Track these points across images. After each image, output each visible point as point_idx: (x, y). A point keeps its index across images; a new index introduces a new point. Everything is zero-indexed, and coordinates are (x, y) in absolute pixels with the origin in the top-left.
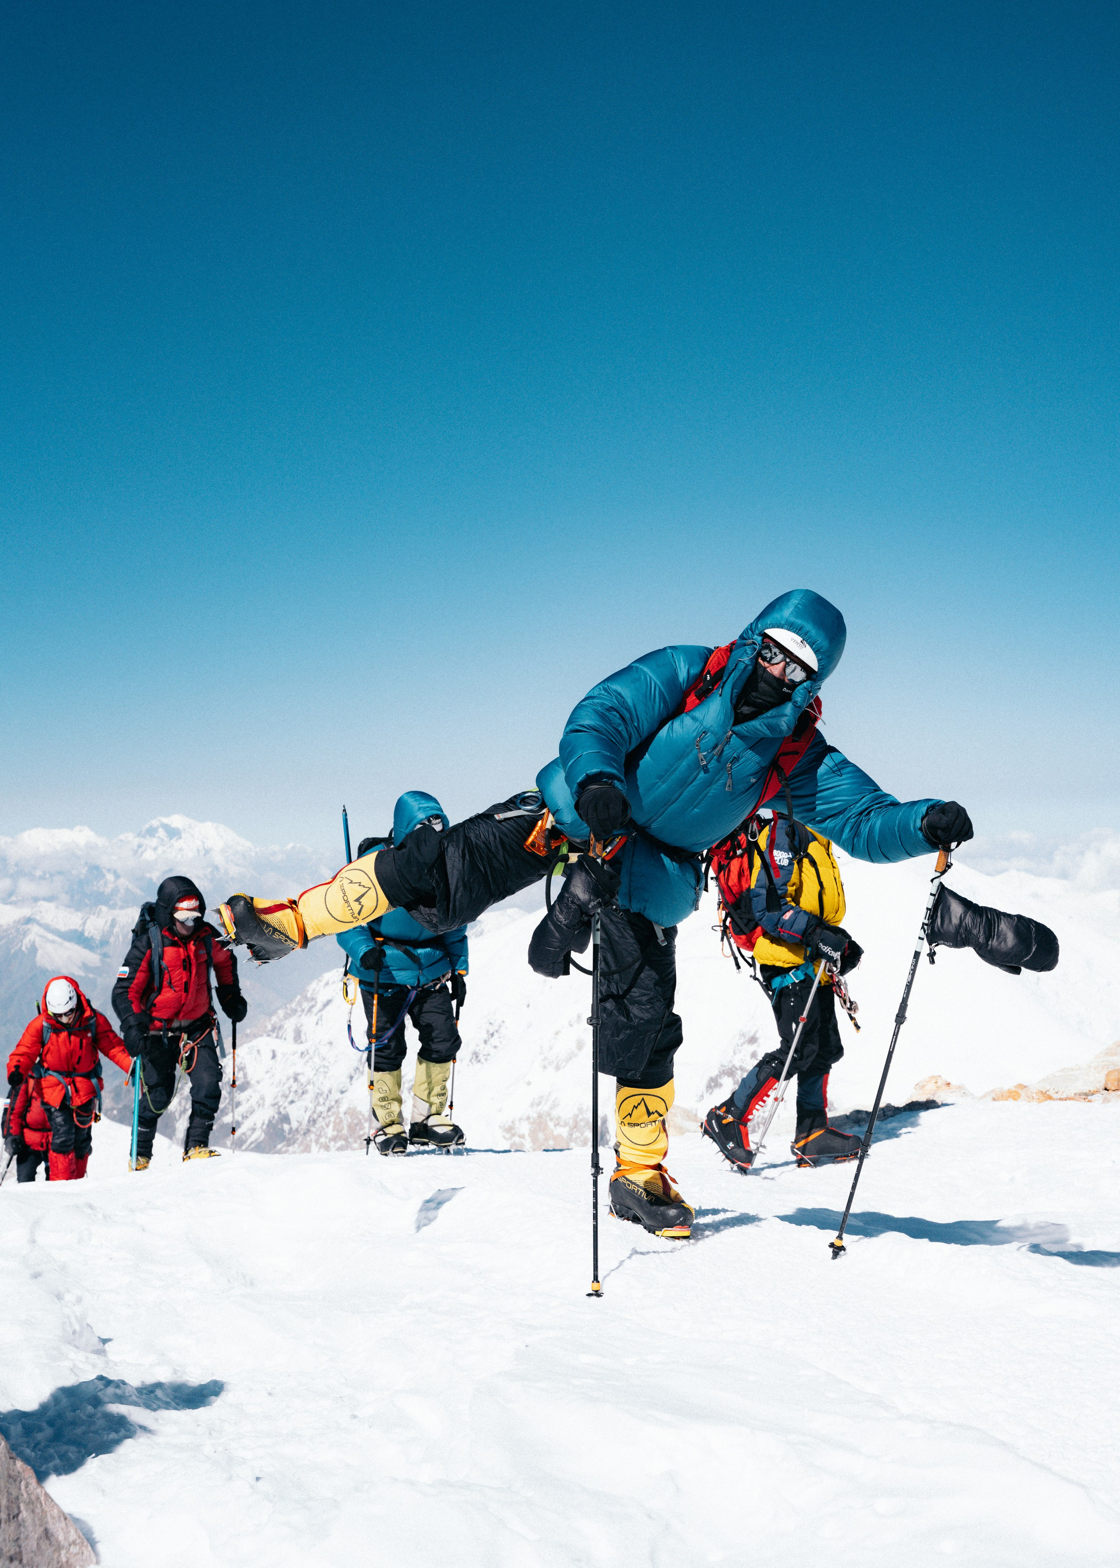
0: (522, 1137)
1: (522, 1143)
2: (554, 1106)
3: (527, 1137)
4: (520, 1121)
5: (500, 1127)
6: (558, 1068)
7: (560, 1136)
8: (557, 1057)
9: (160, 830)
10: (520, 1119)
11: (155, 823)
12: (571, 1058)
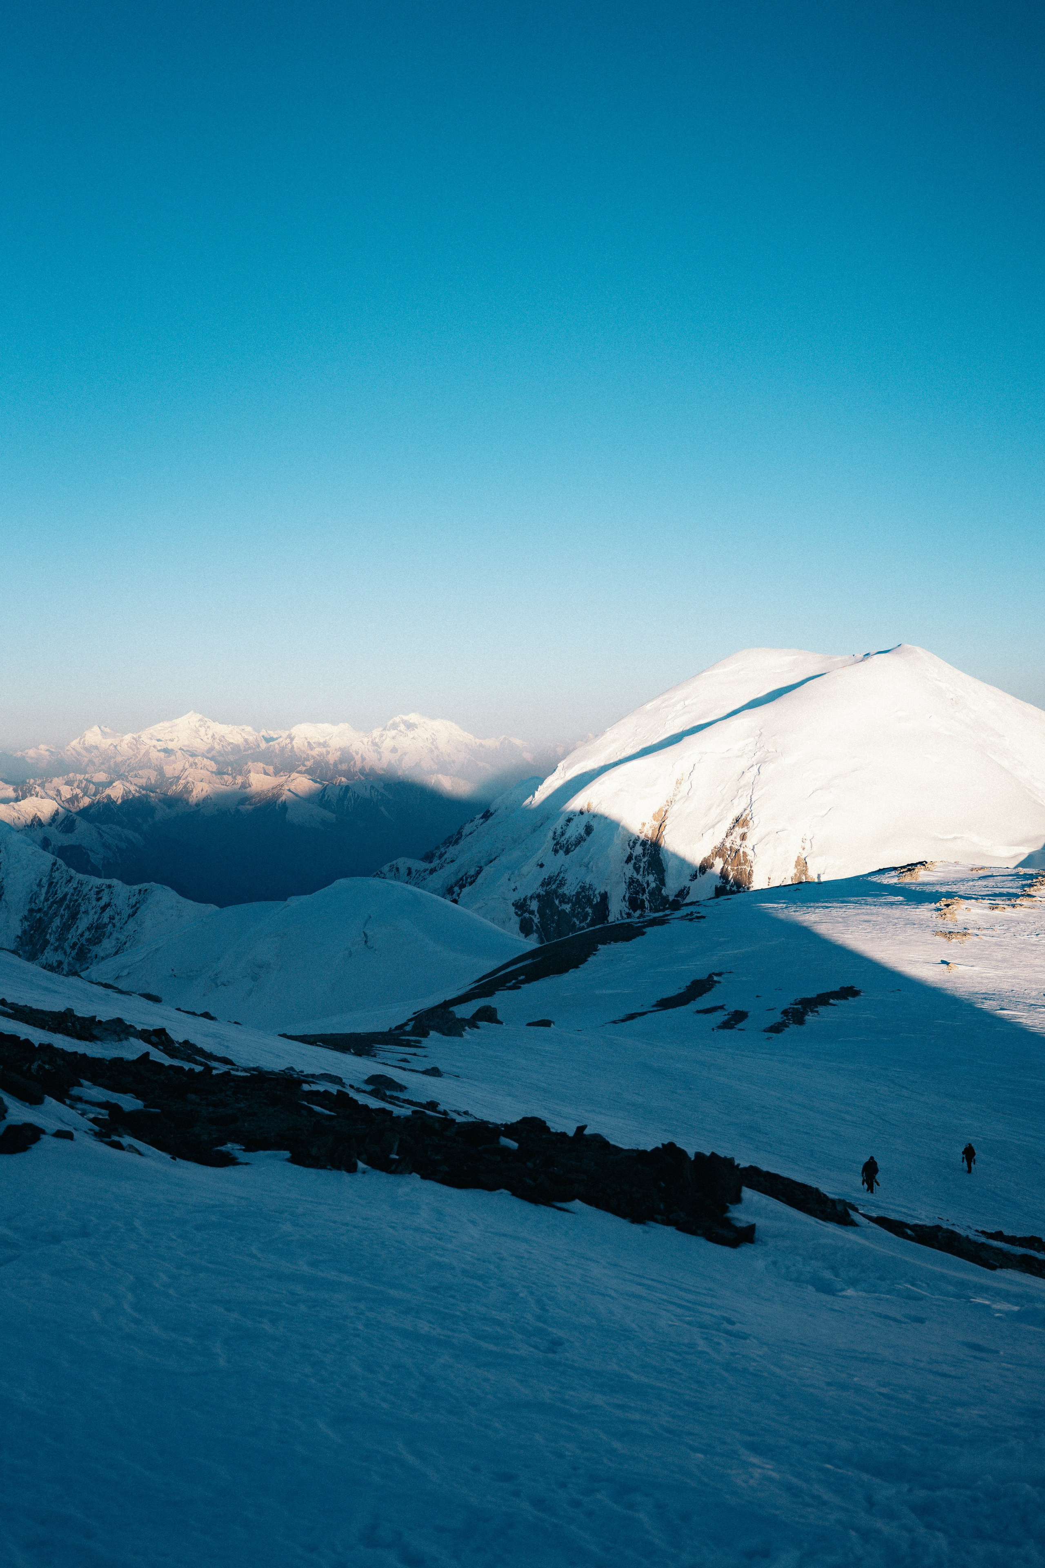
0: (532, 912)
1: (531, 918)
2: (562, 884)
3: (536, 913)
4: (531, 899)
5: (513, 904)
6: (567, 852)
7: (564, 911)
8: (568, 841)
9: (402, 725)
10: (531, 897)
11: (397, 719)
12: (579, 842)
